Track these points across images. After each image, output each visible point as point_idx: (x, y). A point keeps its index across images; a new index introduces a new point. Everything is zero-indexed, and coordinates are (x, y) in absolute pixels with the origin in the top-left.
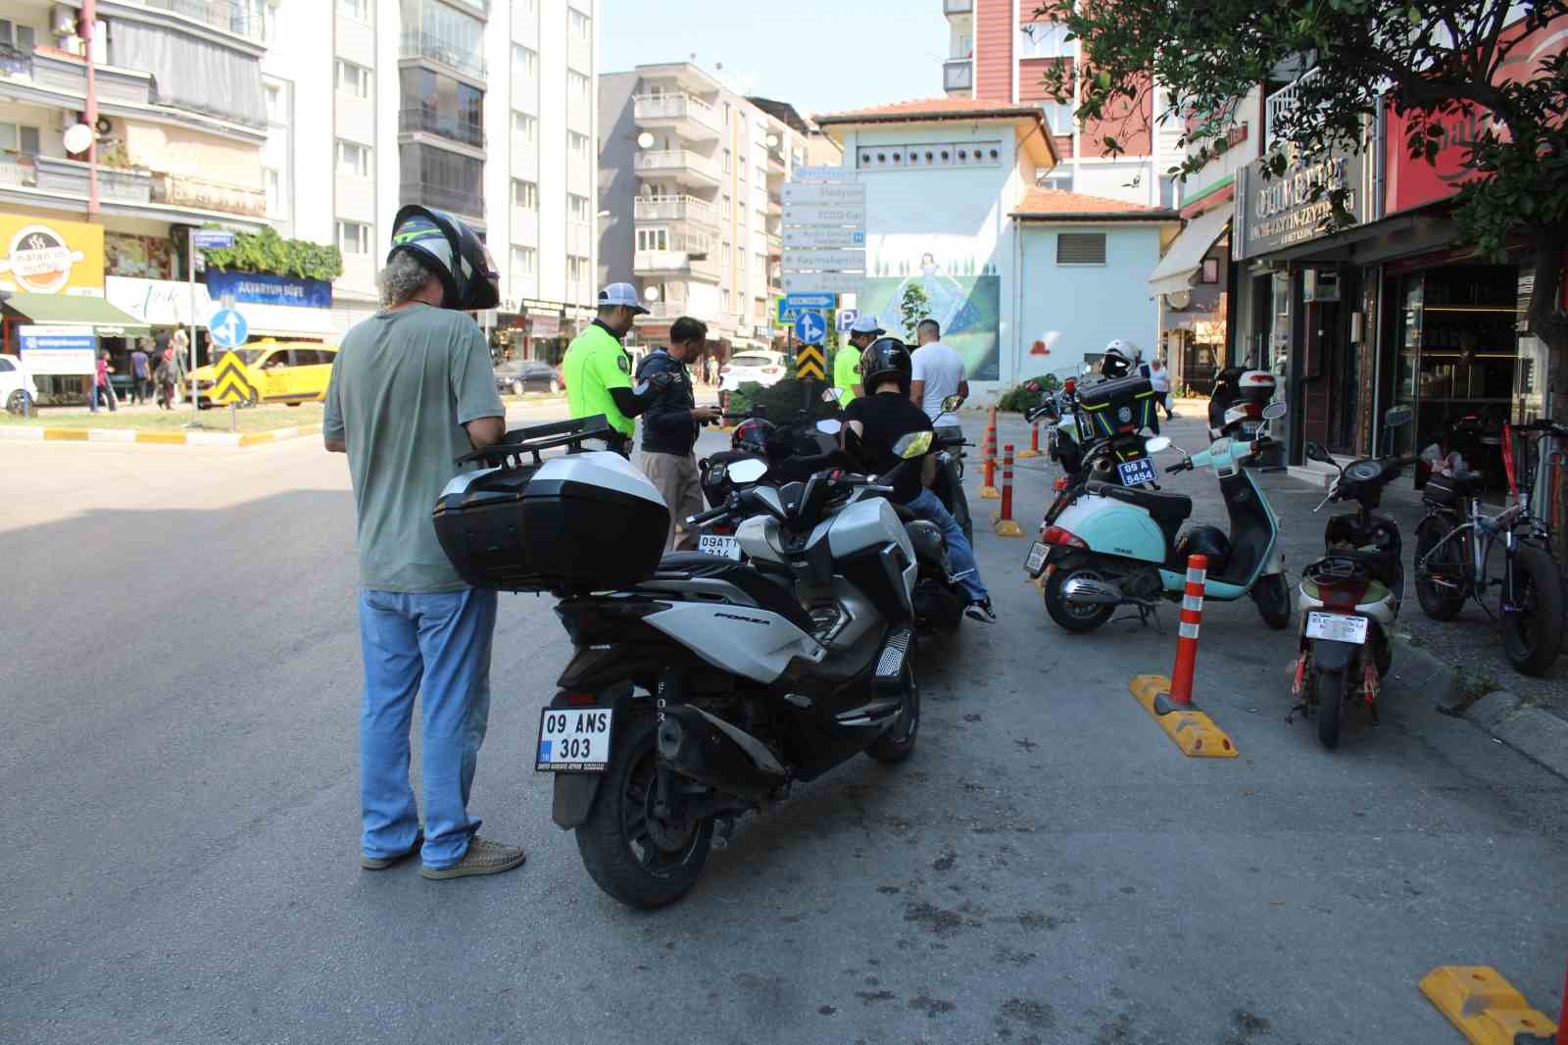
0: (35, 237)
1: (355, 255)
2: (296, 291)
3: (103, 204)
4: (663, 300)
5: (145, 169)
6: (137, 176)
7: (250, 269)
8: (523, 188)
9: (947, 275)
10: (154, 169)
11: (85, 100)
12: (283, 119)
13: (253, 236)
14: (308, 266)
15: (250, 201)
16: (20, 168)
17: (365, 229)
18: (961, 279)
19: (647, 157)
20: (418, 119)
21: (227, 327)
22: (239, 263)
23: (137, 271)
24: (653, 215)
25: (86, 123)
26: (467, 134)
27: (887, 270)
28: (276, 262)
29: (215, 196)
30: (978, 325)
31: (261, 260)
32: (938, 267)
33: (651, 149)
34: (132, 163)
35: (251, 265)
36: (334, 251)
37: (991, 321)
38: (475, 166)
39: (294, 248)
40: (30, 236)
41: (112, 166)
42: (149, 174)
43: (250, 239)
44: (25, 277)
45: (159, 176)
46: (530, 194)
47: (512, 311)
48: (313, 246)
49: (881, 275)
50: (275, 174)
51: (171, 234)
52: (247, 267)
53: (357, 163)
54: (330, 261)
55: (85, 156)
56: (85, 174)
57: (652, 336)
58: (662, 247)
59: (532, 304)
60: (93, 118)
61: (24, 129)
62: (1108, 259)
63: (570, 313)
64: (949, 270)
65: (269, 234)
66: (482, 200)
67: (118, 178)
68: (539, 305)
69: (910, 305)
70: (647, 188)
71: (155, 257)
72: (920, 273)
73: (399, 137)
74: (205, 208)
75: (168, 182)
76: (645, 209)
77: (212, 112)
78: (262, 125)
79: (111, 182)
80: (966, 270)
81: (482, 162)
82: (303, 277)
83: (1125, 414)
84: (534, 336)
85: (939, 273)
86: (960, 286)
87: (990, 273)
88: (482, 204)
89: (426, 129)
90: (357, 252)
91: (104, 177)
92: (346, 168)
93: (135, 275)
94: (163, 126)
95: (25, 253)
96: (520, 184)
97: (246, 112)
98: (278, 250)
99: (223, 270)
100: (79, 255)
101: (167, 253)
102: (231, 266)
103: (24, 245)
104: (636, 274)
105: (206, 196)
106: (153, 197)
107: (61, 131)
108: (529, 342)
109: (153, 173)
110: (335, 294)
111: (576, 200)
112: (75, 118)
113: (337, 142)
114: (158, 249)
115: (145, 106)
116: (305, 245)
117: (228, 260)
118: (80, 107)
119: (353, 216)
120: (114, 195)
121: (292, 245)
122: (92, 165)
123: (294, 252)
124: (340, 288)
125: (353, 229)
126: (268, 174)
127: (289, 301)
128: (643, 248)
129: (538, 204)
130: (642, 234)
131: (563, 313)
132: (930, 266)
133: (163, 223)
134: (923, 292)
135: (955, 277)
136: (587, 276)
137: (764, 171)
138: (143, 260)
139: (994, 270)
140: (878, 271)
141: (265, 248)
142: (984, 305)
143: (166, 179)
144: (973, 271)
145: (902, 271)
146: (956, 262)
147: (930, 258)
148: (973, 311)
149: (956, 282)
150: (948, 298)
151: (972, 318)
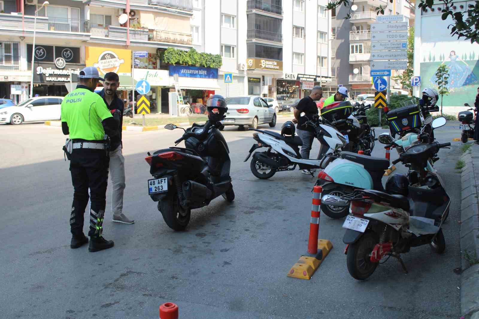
0: (107, 55)
1: (230, 58)
2: (204, 72)
3: (131, 42)
4: (361, 74)
5: (147, 29)
6: (143, 31)
7: (186, 65)
8: (298, 30)
9: (461, 60)
10: (149, 28)
11: (125, 4)
12: (200, 7)
13: (187, 52)
14: (208, 63)
15: (186, 39)
16: (104, 30)
17: (233, 48)
18: (467, 62)
19: (355, 15)
20: (254, 4)
21: (143, 87)
22: (181, 62)
23: (144, 66)
24: (357, 39)
25: (126, 13)
26: (275, 9)
27: (434, 59)
28: (195, 61)
29: (172, 37)
31: (189, 61)
32: (457, 57)
33: (356, 11)
34: (142, 26)
35: (186, 63)
36: (219, 57)
38: (278, 22)
39: (203, 56)
40: (105, 55)
41: (135, 28)
42: (148, 30)
43: (186, 53)
44: (103, 69)
45: (152, 31)
46: (301, 32)
47: (293, 79)
48: (210, 55)
49: (432, 61)
50: (197, 28)
51: (157, 52)
52: (185, 64)
53: (230, 23)
54: (217, 60)
55: (125, 25)
56: (125, 31)
57: (356, 89)
58: (361, 52)
59: (302, 76)
60: (128, 11)
61: (106, 16)
63: (318, 79)
64: (463, 58)
65: (193, 51)
66: (281, 35)
67: (136, 32)
68: (305, 76)
69: (440, 74)
70: (354, 27)
71: (151, 61)
72: (449, 60)
73: (247, 12)
74: (168, 42)
75: (155, 33)
76: (354, 37)
77: (171, 6)
78: (191, 10)
79: (135, 34)
80: (470, 57)
81: (281, 20)
82: (206, 67)
84: (303, 88)
85: (457, 60)
86: (467, 65)
88: (281, 37)
89: (256, 8)
90: (230, 57)
91: (132, 32)
92: (225, 25)
93: (144, 68)
94: (153, 12)
95: (103, 61)
96: (297, 28)
97: (185, 6)
98: (196, 57)
99: (174, 64)
100: (122, 61)
101: (156, 59)
102: (178, 63)
103: (103, 58)
104: (350, 63)
105: (169, 38)
106: (149, 39)
107: (118, 16)
108: (301, 91)
109: (149, 30)
110: (220, 73)
111: (322, 34)
112: (123, 12)
113: (222, 15)
114: (152, 58)
115: (147, 5)
116: (207, 55)
117: (176, 61)
118: (124, 7)
119: (228, 43)
120: (135, 39)
121: (202, 55)
122: (128, 28)
123: (202, 57)
124: (222, 71)
125: (228, 48)
126: (194, 28)
127: (201, 76)
128: (353, 52)
129: (305, 36)
130: (353, 47)
131: (315, 80)
132: (453, 57)
133: (155, 48)
135: (465, 61)
136: (326, 65)
137: (408, 18)
138: (146, 62)
140: (430, 60)
141: (191, 56)
143: (154, 32)
144: (473, 58)
145: (441, 59)
146: (466, 55)
147: (454, 53)
148: (473, 76)
149: (466, 63)
150: (462, 71)
151: (473, 79)
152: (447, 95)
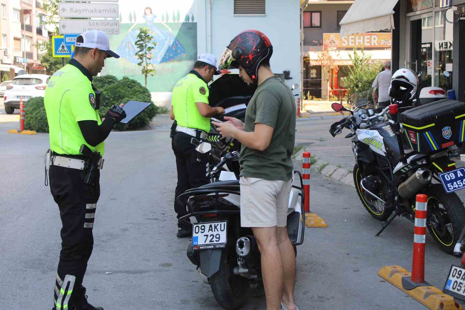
9: (161, 22)
18: (171, 25)
30: (184, 55)
32: (155, 17)
37: (192, 53)
62: (266, 12)
69: (142, 42)
72: (145, 21)
80: (174, 19)
83: (447, 132)
85: (155, 21)
86: (170, 30)
87: (190, 21)
132: (149, 17)
134: (149, 33)
135: (167, 23)
139: (193, 19)
142: (186, 42)
144: (179, 19)
145: (131, 20)
146: (167, 14)
147: (150, 10)
148: (179, 46)
149: (167, 27)
150: (163, 38)
151: (179, 51)
152: (152, 75)
